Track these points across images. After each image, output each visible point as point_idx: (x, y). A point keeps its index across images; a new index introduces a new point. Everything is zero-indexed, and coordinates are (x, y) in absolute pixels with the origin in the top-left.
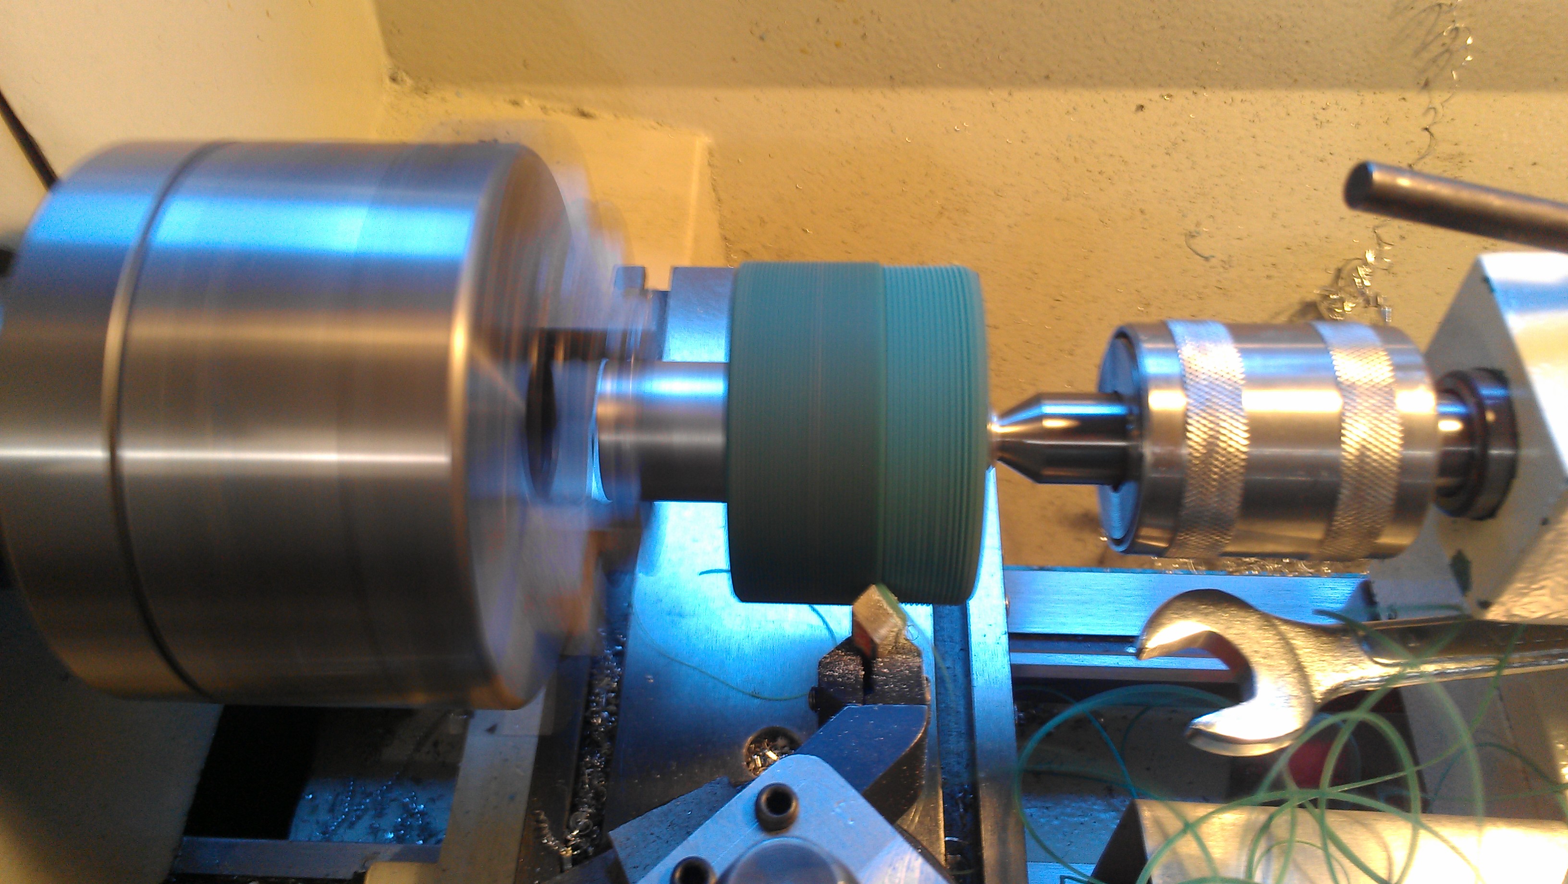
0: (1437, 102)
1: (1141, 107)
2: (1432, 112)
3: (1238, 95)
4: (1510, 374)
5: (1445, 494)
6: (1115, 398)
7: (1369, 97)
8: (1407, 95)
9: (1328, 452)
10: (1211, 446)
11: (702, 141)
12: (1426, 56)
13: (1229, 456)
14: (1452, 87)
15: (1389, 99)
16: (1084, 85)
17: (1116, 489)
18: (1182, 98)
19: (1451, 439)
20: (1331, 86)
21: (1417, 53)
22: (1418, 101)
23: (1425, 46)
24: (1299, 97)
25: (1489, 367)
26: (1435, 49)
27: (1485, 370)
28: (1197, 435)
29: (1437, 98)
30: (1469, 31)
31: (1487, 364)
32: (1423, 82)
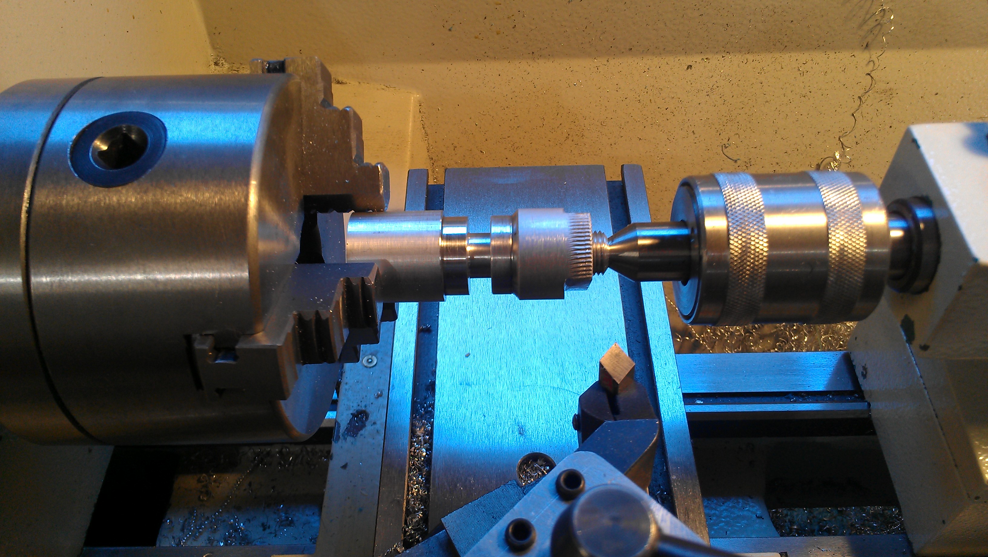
0: (874, 58)
1: (690, 67)
2: (872, 63)
3: (750, 57)
4: (932, 197)
5: (894, 279)
6: (683, 224)
7: (832, 55)
8: (855, 53)
9: (820, 252)
10: (745, 249)
11: (414, 97)
12: (866, 28)
13: (757, 256)
14: (883, 47)
15: (844, 56)
16: (653, 54)
17: (685, 284)
18: (715, 60)
19: (897, 242)
20: (808, 49)
21: (860, 26)
22: (863, 56)
23: (865, 22)
24: (789, 57)
25: (920, 195)
26: (872, 23)
27: (917, 197)
28: (735, 244)
29: (874, 54)
30: (891, 10)
31: (918, 194)
32: (865, 45)
